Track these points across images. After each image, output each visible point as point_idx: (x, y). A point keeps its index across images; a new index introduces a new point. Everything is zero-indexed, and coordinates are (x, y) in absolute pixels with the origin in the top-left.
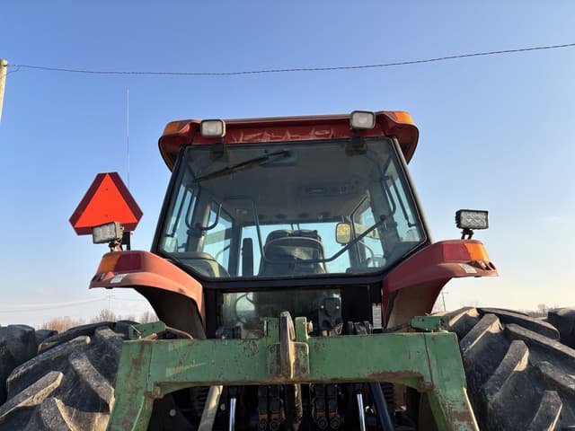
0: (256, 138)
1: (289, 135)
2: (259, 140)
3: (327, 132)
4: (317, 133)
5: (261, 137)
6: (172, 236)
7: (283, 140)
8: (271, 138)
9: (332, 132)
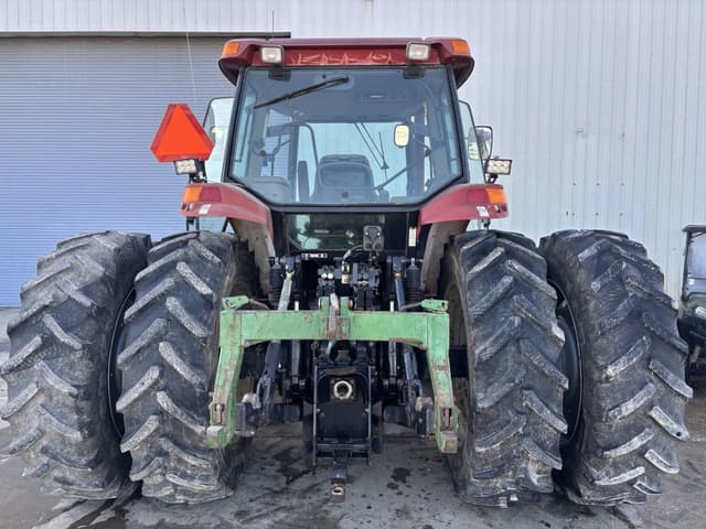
0: (314, 60)
1: (346, 58)
2: (316, 63)
3: (384, 57)
4: (374, 57)
5: (319, 59)
6: (240, 161)
7: (341, 64)
8: (329, 62)
9: (390, 58)
